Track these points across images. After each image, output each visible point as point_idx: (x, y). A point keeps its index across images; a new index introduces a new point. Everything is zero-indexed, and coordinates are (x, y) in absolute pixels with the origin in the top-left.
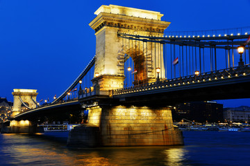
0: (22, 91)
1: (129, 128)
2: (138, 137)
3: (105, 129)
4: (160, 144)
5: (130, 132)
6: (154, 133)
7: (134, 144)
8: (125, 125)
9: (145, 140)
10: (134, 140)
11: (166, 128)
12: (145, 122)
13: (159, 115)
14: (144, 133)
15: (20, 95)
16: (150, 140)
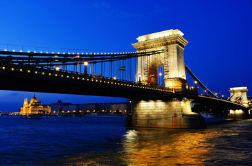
0: (235, 89)
1: (148, 115)
2: (154, 122)
3: (134, 116)
4: (169, 127)
5: (149, 118)
6: (166, 119)
7: (150, 126)
8: (146, 113)
9: (159, 124)
10: (151, 124)
11: (175, 116)
12: (160, 111)
13: (170, 106)
14: (158, 119)
15: (234, 92)
16: (163, 124)
